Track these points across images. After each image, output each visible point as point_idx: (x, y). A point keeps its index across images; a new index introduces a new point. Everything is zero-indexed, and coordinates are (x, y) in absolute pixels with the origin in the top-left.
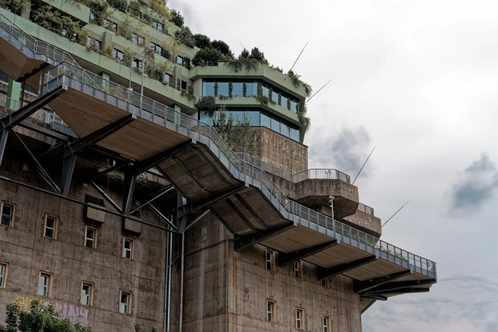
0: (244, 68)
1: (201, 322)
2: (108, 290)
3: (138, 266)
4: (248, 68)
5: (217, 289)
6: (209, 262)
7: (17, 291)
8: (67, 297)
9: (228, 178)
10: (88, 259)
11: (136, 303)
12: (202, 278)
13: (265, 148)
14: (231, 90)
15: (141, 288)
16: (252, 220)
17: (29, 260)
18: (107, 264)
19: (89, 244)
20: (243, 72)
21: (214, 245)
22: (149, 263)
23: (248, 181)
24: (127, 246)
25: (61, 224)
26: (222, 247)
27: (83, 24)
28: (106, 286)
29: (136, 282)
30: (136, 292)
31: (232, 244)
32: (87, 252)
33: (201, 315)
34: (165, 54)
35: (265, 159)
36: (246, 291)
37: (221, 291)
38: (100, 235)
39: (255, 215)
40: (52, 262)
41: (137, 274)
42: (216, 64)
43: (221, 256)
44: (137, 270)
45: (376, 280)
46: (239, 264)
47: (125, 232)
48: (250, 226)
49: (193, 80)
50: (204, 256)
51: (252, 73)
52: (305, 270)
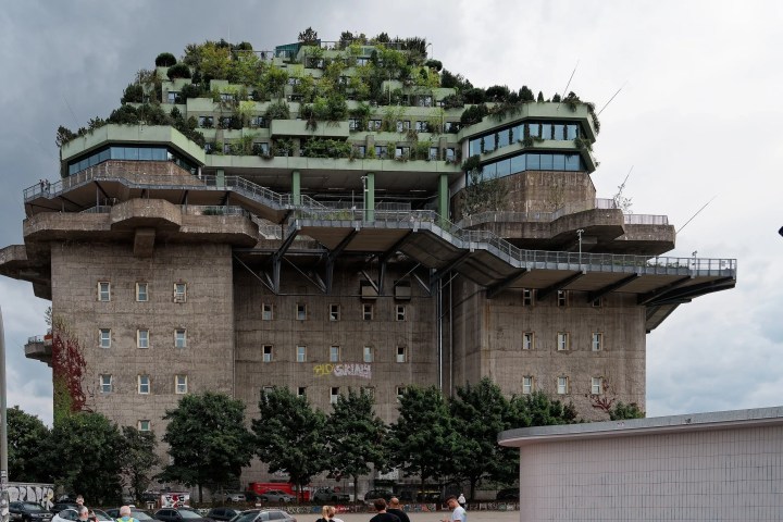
0: (508, 114)
1: (464, 359)
2: (386, 348)
3: (411, 324)
4: (512, 113)
5: (474, 333)
6: (468, 311)
7: (315, 362)
8: (353, 359)
9: (454, 249)
10: (367, 328)
11: (411, 352)
12: (464, 325)
13: (530, 192)
14: (497, 141)
15: (415, 340)
16: (491, 273)
17: (321, 339)
18: (383, 329)
19: (368, 317)
20: (507, 120)
21: (471, 297)
22: (421, 320)
23: (473, 246)
24: (401, 310)
25: (342, 308)
26: (476, 297)
27: (344, 139)
28: (384, 345)
29: (410, 337)
30: (410, 344)
31: (485, 294)
32: (366, 323)
33: (464, 354)
34: (430, 129)
35: (529, 203)
36: (500, 330)
37: (476, 333)
38: (375, 309)
39: (493, 270)
40: (339, 337)
41: (410, 331)
42: (481, 121)
43: (476, 305)
44: (409, 329)
45: (659, 290)
46: (492, 309)
47: (397, 301)
48: (493, 278)
49: (461, 143)
50: (465, 305)
51: (517, 117)
52: (572, 297)
